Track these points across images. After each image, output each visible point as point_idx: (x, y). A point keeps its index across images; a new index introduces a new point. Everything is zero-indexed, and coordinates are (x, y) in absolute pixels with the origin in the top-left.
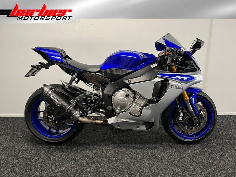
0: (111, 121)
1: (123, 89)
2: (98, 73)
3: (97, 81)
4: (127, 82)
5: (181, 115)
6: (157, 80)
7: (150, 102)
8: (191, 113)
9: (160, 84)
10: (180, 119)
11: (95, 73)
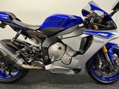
0: (48, 67)
1: (57, 43)
2: (38, 31)
3: (37, 37)
4: (60, 37)
5: (101, 63)
6: (84, 36)
7: (78, 53)
8: (108, 62)
9: (86, 39)
10: (100, 67)
11: (36, 30)
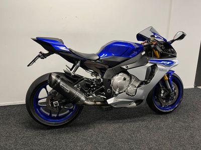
1: (120, 74)
2: (98, 61)
3: (97, 68)
4: (124, 67)
5: (162, 92)
6: (149, 65)
8: (169, 90)
9: (150, 68)
10: (162, 95)
11: (95, 61)
